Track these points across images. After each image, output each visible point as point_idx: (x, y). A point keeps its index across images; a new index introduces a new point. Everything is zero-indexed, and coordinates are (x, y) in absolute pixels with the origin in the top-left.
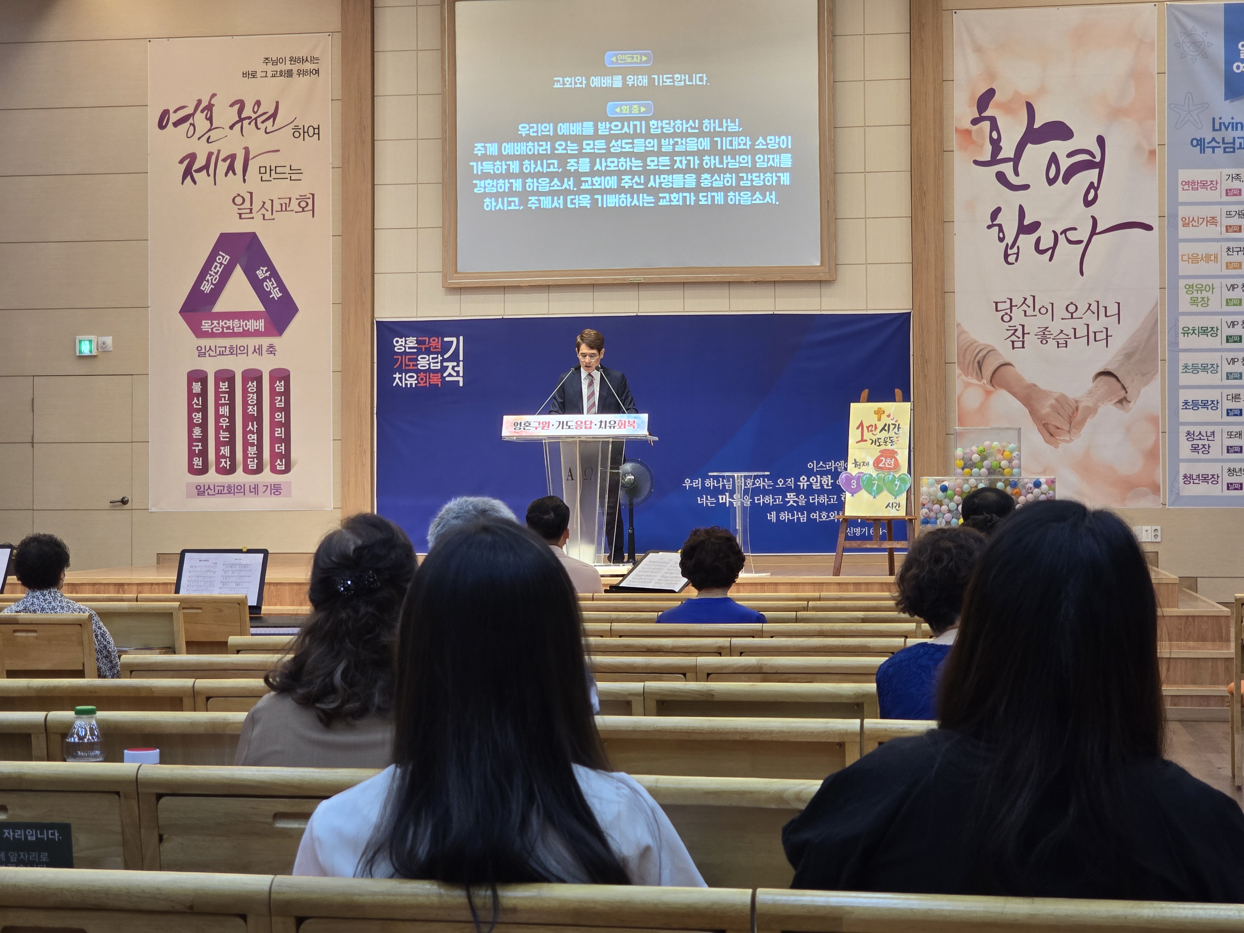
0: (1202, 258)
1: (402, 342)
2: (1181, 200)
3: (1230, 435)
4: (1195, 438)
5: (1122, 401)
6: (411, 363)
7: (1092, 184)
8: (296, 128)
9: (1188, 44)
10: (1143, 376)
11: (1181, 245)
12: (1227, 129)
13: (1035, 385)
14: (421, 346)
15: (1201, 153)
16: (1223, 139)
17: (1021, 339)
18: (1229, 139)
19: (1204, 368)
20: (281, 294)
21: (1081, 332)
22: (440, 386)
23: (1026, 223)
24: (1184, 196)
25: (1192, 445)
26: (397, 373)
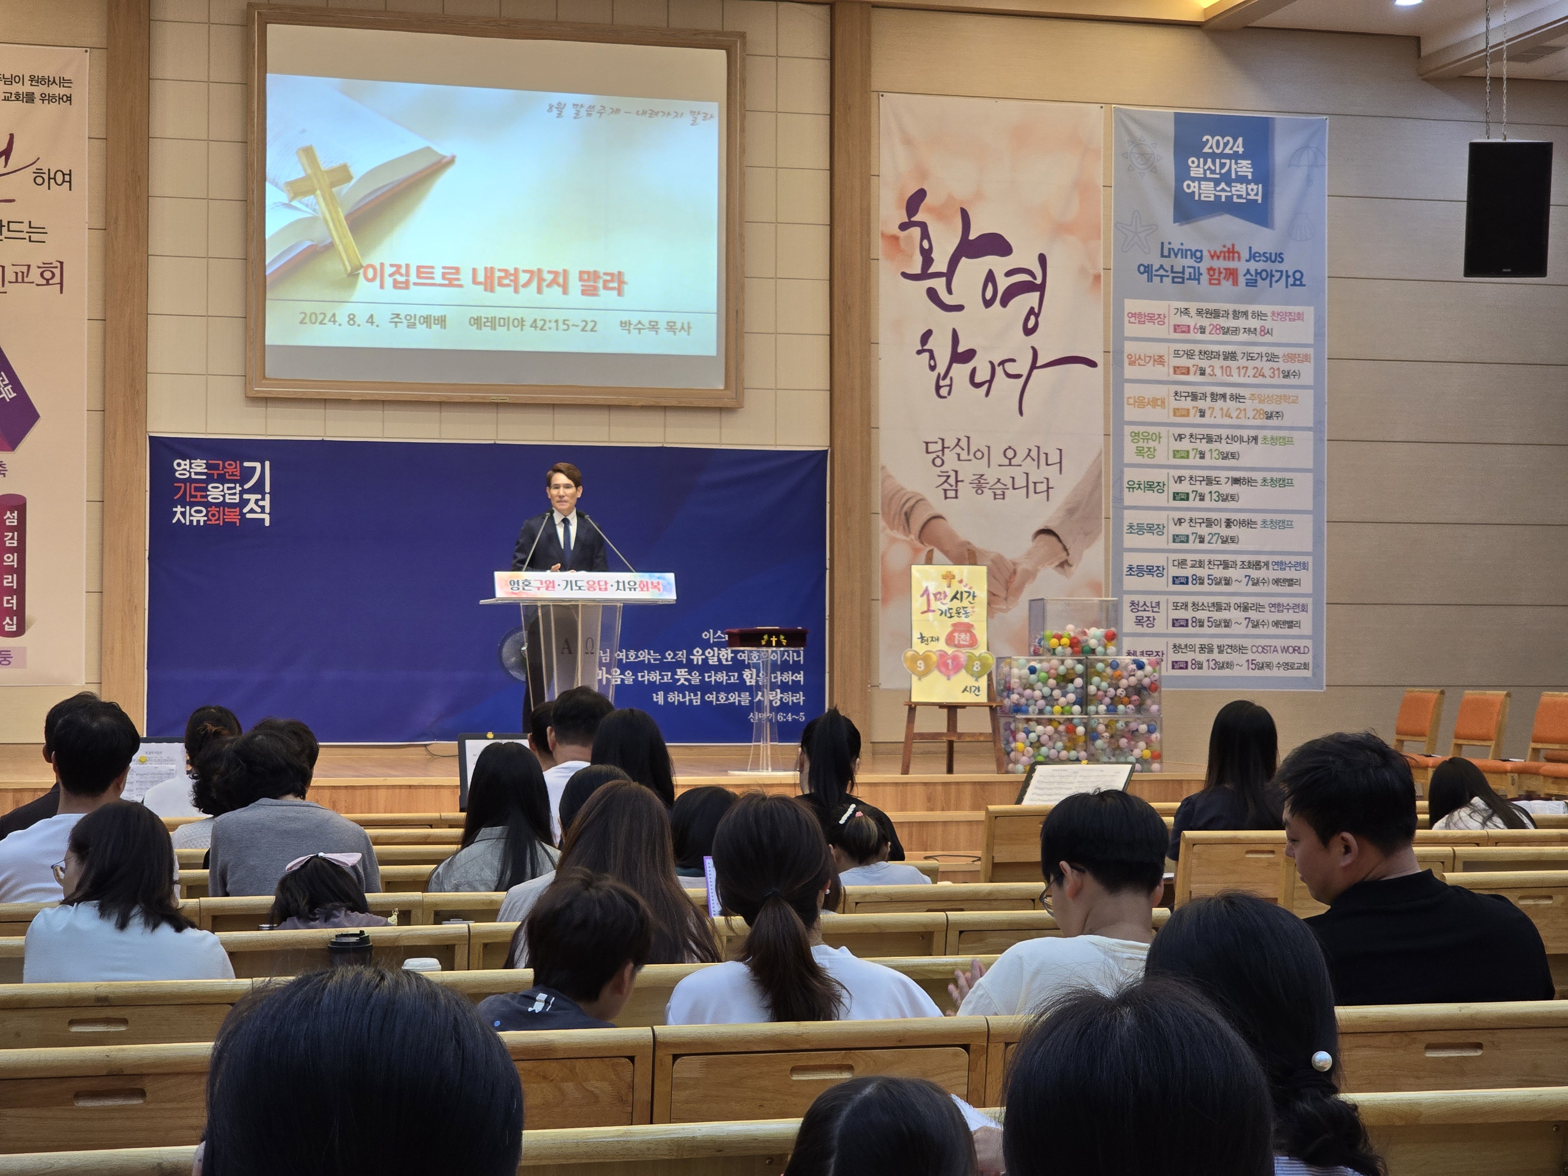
0: (1149, 403)
1: (185, 465)
2: (1127, 334)
3: (1176, 606)
4: (1140, 609)
5: (1064, 564)
6: (199, 494)
7: (1032, 309)
8: (39, 173)
9: (1137, 156)
10: (1086, 534)
11: (1127, 387)
12: (1176, 257)
13: (969, 543)
14: (212, 472)
15: (1148, 281)
16: (1172, 266)
17: (954, 488)
18: (1178, 268)
19: (1150, 528)
20: (15, 395)
21: (1021, 482)
22: (238, 525)
23: (961, 349)
24: (1131, 329)
25: (1137, 617)
26: (179, 507)
